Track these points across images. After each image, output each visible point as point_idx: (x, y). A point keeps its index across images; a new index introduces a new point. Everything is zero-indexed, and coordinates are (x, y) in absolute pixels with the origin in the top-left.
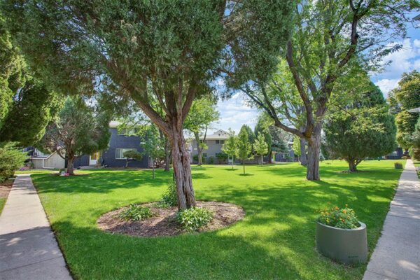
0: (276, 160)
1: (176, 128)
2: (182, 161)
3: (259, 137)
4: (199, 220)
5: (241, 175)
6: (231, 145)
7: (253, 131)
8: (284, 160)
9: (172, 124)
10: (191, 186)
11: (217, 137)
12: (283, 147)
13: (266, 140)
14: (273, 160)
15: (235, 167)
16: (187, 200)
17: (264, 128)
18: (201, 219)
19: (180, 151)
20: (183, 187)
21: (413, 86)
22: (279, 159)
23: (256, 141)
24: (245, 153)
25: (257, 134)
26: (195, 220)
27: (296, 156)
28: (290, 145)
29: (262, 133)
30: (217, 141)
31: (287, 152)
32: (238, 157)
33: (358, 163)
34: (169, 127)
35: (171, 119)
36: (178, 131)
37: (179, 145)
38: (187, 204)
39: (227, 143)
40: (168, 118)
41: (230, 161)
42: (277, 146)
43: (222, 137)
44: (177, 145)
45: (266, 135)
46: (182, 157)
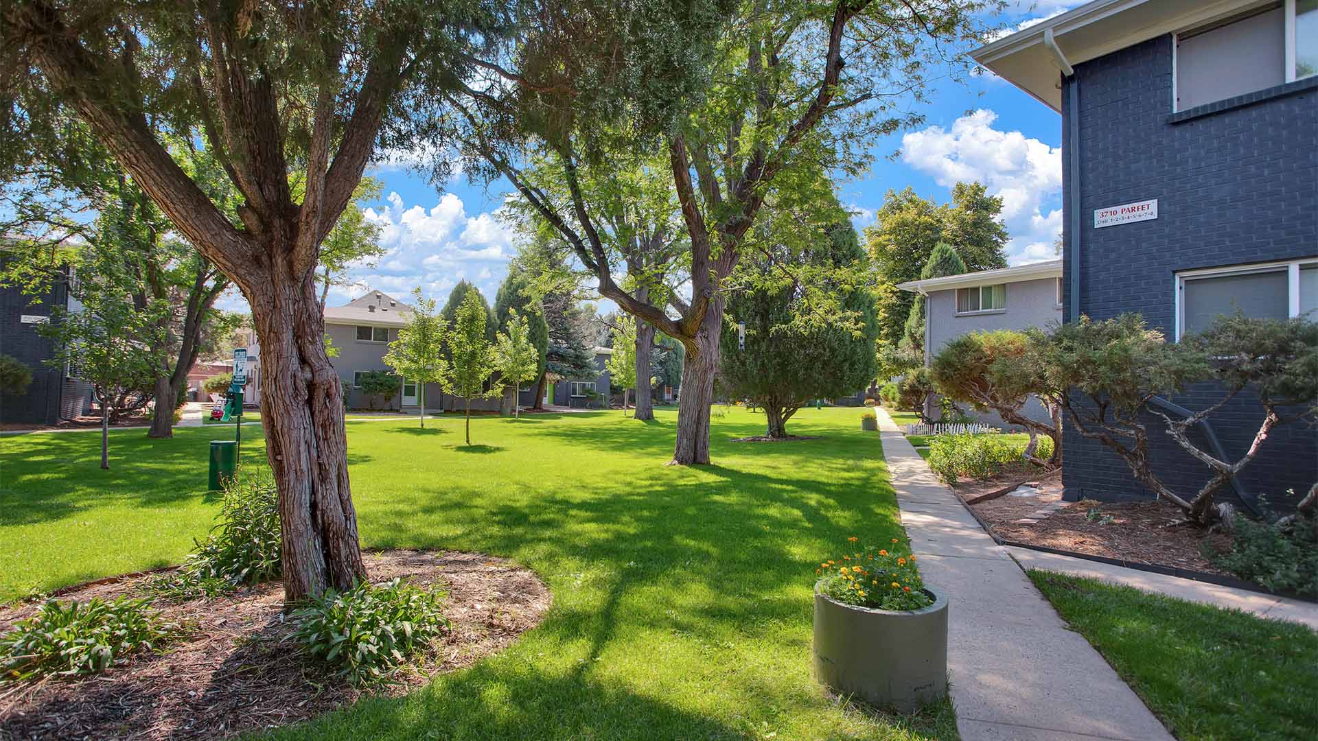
0: (557, 401)
1: (290, 265)
2: (310, 402)
3: (511, 325)
4: (401, 634)
5: (460, 449)
6: (420, 348)
7: (492, 303)
8: (580, 403)
9: (269, 246)
10: (345, 502)
11: (362, 316)
12: (579, 363)
13: (532, 338)
14: (546, 401)
15: (430, 421)
16: (327, 556)
17: (528, 299)
18: (408, 627)
19: (303, 361)
20: (314, 506)
21: (903, 224)
22: (566, 399)
23: (500, 337)
24: (473, 375)
25: (503, 314)
26: (383, 637)
27: (615, 390)
28: (601, 357)
29: (522, 313)
30: (364, 332)
31: (590, 376)
32: (448, 389)
33: (789, 415)
34: (257, 260)
35: (267, 227)
36: (293, 277)
37: (297, 336)
38: (327, 572)
39: (406, 337)
40: (253, 222)
41: (407, 400)
42: (562, 358)
43: (381, 317)
44: (287, 337)
45: (534, 321)
46: (311, 386)
